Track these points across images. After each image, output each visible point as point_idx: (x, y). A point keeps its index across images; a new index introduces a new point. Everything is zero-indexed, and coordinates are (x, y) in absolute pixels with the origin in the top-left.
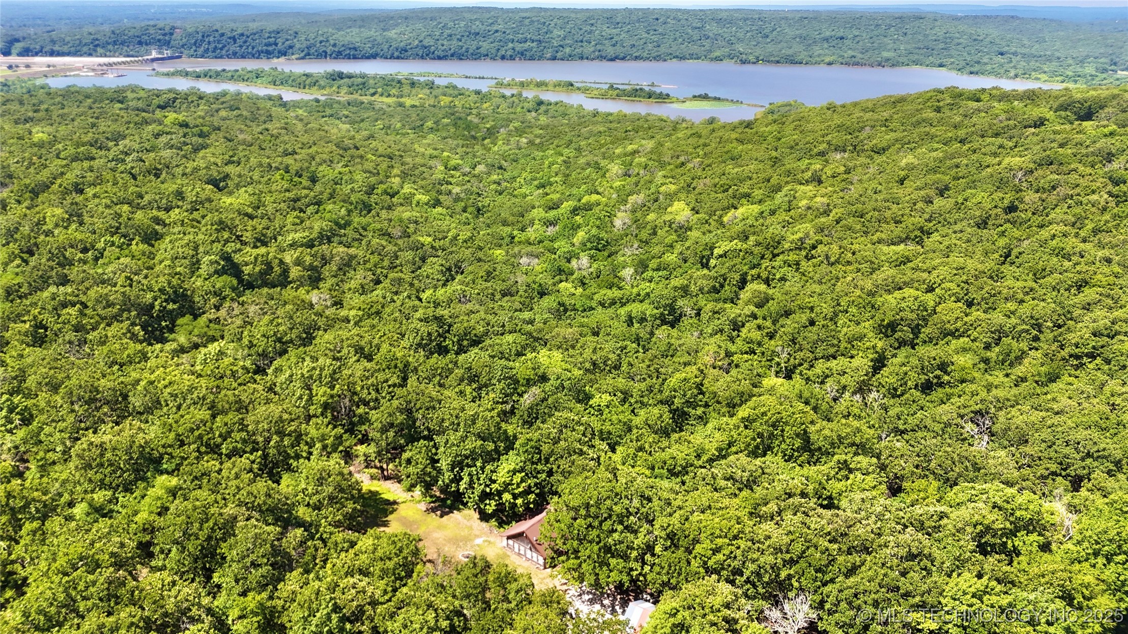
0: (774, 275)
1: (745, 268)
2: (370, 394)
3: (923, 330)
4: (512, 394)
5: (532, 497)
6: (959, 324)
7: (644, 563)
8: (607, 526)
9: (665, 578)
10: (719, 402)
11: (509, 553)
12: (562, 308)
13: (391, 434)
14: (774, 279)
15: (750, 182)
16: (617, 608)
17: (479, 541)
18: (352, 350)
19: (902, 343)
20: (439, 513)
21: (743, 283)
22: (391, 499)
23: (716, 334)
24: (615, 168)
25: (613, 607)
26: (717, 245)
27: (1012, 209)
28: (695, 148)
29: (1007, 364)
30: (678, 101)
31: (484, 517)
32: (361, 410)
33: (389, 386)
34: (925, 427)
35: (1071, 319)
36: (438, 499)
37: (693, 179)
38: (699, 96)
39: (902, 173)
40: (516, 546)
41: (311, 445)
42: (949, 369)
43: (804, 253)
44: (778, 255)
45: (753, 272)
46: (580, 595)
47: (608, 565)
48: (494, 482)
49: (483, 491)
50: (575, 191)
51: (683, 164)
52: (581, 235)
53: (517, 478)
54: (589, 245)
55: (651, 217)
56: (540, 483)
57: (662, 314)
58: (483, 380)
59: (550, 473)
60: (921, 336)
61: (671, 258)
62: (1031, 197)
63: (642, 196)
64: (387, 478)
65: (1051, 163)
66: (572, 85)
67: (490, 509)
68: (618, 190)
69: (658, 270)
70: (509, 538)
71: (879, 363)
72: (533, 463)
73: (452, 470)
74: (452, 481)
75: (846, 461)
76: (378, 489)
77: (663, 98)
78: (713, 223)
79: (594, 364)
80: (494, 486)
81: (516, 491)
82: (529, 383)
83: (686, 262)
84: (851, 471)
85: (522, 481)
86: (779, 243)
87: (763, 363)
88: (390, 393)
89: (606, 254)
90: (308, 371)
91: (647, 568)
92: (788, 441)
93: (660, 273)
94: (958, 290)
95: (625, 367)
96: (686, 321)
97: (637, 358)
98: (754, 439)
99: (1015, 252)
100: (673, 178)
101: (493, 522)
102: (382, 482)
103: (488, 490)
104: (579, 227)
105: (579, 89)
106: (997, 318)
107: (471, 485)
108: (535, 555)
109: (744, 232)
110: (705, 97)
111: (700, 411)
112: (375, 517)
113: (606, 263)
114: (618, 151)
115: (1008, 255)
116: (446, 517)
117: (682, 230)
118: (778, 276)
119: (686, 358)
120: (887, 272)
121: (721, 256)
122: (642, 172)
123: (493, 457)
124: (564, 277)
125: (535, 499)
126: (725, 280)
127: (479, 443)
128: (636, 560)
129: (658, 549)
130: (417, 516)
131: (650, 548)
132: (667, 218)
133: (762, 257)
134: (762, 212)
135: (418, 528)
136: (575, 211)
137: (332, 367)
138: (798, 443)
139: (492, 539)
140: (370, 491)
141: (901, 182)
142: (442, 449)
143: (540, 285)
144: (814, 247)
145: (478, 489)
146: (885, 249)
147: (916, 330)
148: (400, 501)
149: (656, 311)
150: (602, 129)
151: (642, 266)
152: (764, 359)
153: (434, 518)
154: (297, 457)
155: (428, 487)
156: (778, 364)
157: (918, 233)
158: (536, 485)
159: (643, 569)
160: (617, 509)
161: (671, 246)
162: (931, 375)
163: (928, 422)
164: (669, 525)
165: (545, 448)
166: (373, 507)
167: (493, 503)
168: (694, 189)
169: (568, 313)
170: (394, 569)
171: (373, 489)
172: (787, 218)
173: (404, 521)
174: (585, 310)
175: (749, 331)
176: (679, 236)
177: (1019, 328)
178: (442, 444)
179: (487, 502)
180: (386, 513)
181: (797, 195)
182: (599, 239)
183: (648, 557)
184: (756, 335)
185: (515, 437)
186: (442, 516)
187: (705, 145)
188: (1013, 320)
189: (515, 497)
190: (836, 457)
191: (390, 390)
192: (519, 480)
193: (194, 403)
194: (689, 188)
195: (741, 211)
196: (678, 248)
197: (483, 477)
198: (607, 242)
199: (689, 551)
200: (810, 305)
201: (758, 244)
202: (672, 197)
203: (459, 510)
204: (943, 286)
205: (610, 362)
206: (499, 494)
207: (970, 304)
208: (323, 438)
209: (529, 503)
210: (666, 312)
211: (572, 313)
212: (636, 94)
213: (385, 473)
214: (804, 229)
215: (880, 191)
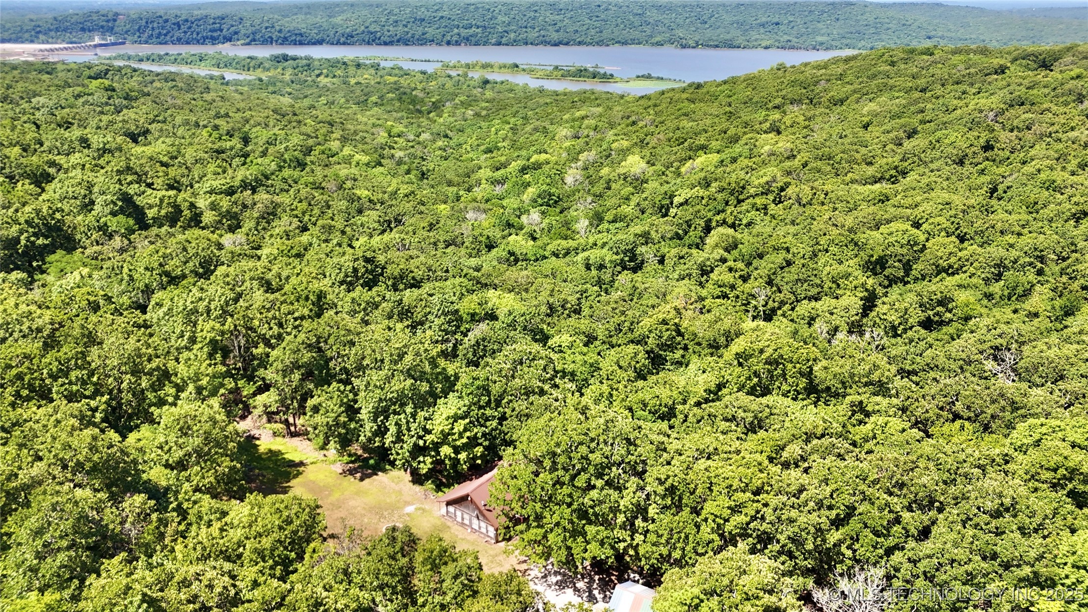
0: (740, 220)
1: (710, 215)
2: (271, 329)
3: (914, 267)
4: (455, 333)
5: (479, 450)
6: (953, 260)
7: (634, 531)
8: (581, 481)
9: (665, 551)
10: (699, 344)
11: (449, 524)
12: (512, 258)
13: (296, 376)
14: (740, 225)
15: (706, 135)
16: (596, 592)
17: (410, 509)
18: (255, 282)
19: (892, 281)
20: (358, 475)
21: (708, 229)
22: (297, 460)
23: (683, 279)
24: (564, 131)
25: (590, 592)
26: (677, 193)
27: (988, 147)
28: (645, 109)
29: (1014, 298)
30: (622, 80)
31: (418, 479)
32: (260, 350)
33: (296, 319)
34: (937, 366)
35: (1076, 251)
36: (358, 458)
37: (646, 135)
38: (643, 76)
39: (866, 120)
40: (459, 513)
41: (180, 389)
42: (950, 306)
43: (771, 197)
44: (743, 201)
45: (718, 218)
46: (545, 576)
47: (584, 534)
48: (429, 432)
49: (416, 445)
50: (524, 153)
51: (634, 123)
52: (531, 191)
53: (460, 426)
54: (540, 201)
55: (605, 171)
56: (490, 434)
57: (622, 260)
58: (418, 317)
59: (503, 418)
60: (913, 272)
61: (628, 209)
62: (1004, 136)
63: (594, 152)
64: (293, 435)
65: (1022, 104)
66: (517, 66)
67: (424, 469)
68: (568, 150)
69: (614, 221)
70: (449, 503)
71: (869, 303)
72: (480, 408)
73: (375, 421)
74: (376, 434)
75: (861, 402)
76: (283, 449)
77: (607, 78)
78: (670, 175)
79: (551, 307)
80: (429, 438)
81: (458, 443)
82: (474, 318)
83: (643, 213)
84: (868, 415)
85: (465, 430)
86: (743, 188)
87: (738, 308)
88: (295, 327)
89: (558, 210)
90: (192, 302)
91: (639, 538)
92: (790, 380)
93: (617, 225)
94: (948, 224)
95: (586, 311)
96: (648, 268)
97: (599, 302)
98: (749, 378)
99: (1001, 188)
100: (625, 135)
101: (429, 485)
102: (287, 439)
103: (421, 443)
104: (529, 184)
105: (524, 70)
106: (996, 251)
107: (399, 439)
108: (483, 525)
109: (705, 178)
110: (649, 77)
111: (678, 354)
112: (275, 481)
113: (558, 218)
114: (566, 117)
115: (994, 190)
116: (367, 481)
117: (639, 183)
118: (744, 222)
119: (653, 301)
120: (866, 211)
121: (681, 204)
122: (592, 133)
123: (427, 401)
124: (513, 230)
125: (483, 453)
126: (690, 226)
127: (410, 382)
128: (623, 527)
129: (652, 511)
130: (330, 480)
131: (641, 510)
132: (622, 171)
133: (727, 203)
134: (722, 161)
135: (330, 495)
136: (523, 170)
137: (223, 298)
138: (803, 383)
139: (427, 507)
140: (270, 451)
141: (866, 127)
142: (362, 394)
143: (488, 237)
144: (782, 189)
145: (409, 443)
146: (860, 188)
147: (907, 267)
148: (308, 461)
149: (615, 257)
150: (548, 101)
151: (597, 218)
152: (739, 304)
153: (352, 482)
154: (161, 403)
155: (345, 442)
156: (756, 307)
157: (893, 172)
158: (484, 435)
159: (633, 539)
160: (596, 458)
161: (628, 199)
162: (931, 313)
163: (941, 360)
164: (668, 477)
165: (495, 389)
166: (272, 469)
167: (429, 460)
168: (647, 144)
169: (520, 263)
170: (273, 550)
171: (274, 448)
172: (750, 164)
173: (312, 487)
174: (537, 260)
175: (721, 275)
176: (635, 188)
177: (1021, 261)
178: (362, 387)
179: (421, 459)
180: (288, 477)
181: (757, 143)
182: (550, 195)
183: (639, 522)
184: (728, 278)
185: (457, 377)
186: (362, 479)
187: (655, 106)
188: (1014, 253)
189: (457, 450)
190: (848, 399)
191: (297, 323)
192: (462, 428)
193: (24, 336)
194: (642, 144)
195: (699, 161)
196: (635, 200)
197: (413, 426)
198: (558, 197)
199: (696, 511)
200: (785, 246)
201: (722, 190)
202: (624, 153)
203: (384, 471)
204: (930, 221)
205: (569, 306)
206: (437, 446)
207: (962, 239)
208: (197, 378)
209: (475, 458)
210: (627, 259)
211: (524, 263)
212: (581, 73)
213: (292, 429)
214: (771, 172)
215: (845, 136)
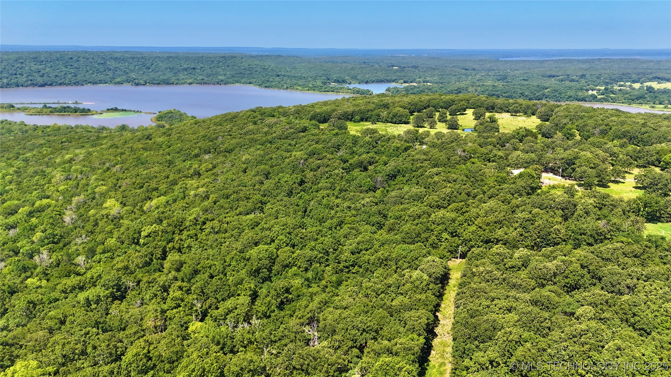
0: (183, 245)
1: (164, 243)
3: (273, 268)
6: (290, 259)
14: (184, 248)
15: (156, 180)
19: (265, 280)
21: (164, 256)
24: (58, 175)
26: (142, 229)
27: (302, 182)
29: (317, 279)
35: (340, 244)
37: (118, 180)
39: (244, 166)
42: (291, 291)
43: (199, 227)
44: (183, 230)
45: (170, 245)
51: (108, 169)
52: (38, 235)
54: (46, 241)
55: (92, 212)
57: (112, 293)
61: (112, 242)
62: (310, 175)
63: (82, 196)
65: (314, 154)
66: (13, 107)
68: (63, 193)
69: (104, 252)
71: (254, 296)
77: (86, 112)
78: (137, 212)
83: (123, 243)
86: (182, 222)
87: (187, 312)
89: (61, 245)
96: (130, 294)
97: (98, 339)
104: (36, 227)
105: (19, 109)
109: (159, 218)
110: (116, 110)
113: (62, 253)
114: (58, 160)
115: (305, 211)
117: (116, 220)
118: (185, 246)
121: (146, 236)
122: (79, 176)
126: (152, 255)
132: (104, 212)
133: (174, 233)
134: (168, 202)
136: (30, 214)
141: (245, 171)
144: (204, 223)
147: (270, 270)
149: (107, 292)
150: (42, 142)
152: (187, 309)
157: (260, 205)
161: (111, 232)
162: (282, 298)
168: (120, 187)
169: (37, 308)
172: (184, 205)
174: (51, 302)
175: (175, 293)
176: (115, 225)
181: (187, 186)
182: (55, 235)
184: (178, 294)
187: (122, 154)
194: (116, 187)
195: (154, 202)
196: (116, 234)
198: (61, 236)
201: (169, 225)
202: (104, 196)
207: (293, 246)
212: (64, 110)
